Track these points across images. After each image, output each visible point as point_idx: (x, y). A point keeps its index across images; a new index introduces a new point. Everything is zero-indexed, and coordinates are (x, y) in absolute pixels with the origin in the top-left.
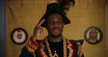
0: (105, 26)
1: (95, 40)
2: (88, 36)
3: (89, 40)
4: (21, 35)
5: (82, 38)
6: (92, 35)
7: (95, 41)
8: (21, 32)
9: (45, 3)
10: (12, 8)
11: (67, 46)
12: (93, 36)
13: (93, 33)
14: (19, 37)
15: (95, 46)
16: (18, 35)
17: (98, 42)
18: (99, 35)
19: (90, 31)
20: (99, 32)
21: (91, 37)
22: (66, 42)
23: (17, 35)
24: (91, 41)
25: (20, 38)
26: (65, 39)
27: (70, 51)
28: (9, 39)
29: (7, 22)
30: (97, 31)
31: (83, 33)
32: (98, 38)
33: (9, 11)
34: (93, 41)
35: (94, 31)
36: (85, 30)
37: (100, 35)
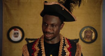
0: (100, 26)
1: (90, 39)
2: (83, 36)
3: (84, 39)
4: (18, 33)
5: (77, 37)
6: (87, 34)
7: (90, 41)
8: (18, 30)
9: (41, 2)
10: (9, 6)
11: (63, 48)
12: (88, 36)
13: (88, 32)
14: (16, 35)
15: (91, 45)
16: (15, 34)
17: (93, 41)
18: (93, 34)
19: (85, 30)
20: (94, 32)
21: (86, 36)
22: (63, 43)
23: (13, 33)
24: (87, 40)
25: (17, 37)
26: (63, 39)
27: (66, 54)
28: (5, 37)
29: (3, 20)
30: (92, 31)
31: (78, 33)
32: (93, 37)
33: (5, 9)
34: (88, 40)
35: (89, 31)
36: (80, 29)
37: (95, 34)
